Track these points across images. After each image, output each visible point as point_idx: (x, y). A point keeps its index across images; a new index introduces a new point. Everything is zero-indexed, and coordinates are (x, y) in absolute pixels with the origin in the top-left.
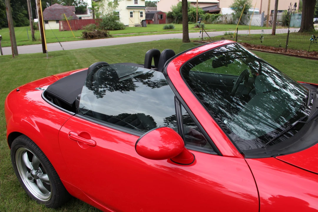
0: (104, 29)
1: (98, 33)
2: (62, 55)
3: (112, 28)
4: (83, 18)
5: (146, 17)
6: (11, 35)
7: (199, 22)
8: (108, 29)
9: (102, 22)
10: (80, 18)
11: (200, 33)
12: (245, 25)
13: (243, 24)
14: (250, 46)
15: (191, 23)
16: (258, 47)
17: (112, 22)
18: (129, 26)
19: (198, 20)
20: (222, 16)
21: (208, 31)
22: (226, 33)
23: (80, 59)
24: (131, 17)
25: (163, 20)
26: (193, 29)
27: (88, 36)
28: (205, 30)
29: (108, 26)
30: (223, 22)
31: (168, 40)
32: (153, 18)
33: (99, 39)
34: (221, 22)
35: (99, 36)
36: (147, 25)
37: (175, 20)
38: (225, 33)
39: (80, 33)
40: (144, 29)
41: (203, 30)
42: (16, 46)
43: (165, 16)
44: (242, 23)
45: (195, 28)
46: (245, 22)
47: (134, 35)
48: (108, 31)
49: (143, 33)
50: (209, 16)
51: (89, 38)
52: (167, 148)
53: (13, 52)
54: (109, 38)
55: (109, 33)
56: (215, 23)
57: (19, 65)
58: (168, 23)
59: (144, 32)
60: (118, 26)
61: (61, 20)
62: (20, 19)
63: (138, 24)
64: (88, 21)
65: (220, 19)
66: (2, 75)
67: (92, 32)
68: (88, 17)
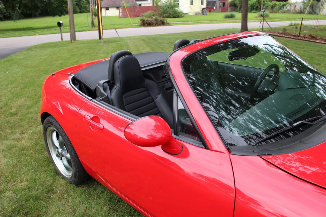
0: (162, 16)
1: (155, 21)
2: (116, 41)
3: (171, 16)
4: (142, 5)
5: (207, 5)
6: (70, 21)
7: (264, 10)
8: (167, 16)
9: (161, 10)
10: (140, 5)
11: (261, 23)
12: (317, 14)
13: (315, 13)
14: (315, 38)
15: (255, 11)
16: (324, 40)
17: (171, 9)
18: (189, 14)
19: (263, 9)
20: (291, 4)
21: (269, 21)
22: (292, 23)
23: (133, 46)
24: (191, 4)
25: (225, 8)
26: (256, 18)
27: (145, 24)
28: (266, 20)
29: (167, 13)
30: (292, 11)
31: (227, 29)
32: (214, 6)
33: (156, 26)
34: (288, 12)
35: (157, 23)
36: (208, 13)
37: (238, 8)
38: (290, 24)
39: (138, 20)
40: (204, 17)
41: (264, 20)
42: (75, 32)
43: (228, 4)
44: (313, 13)
45: (258, 17)
46: (317, 11)
47: (192, 23)
48: (166, 19)
49: (201, 22)
50: (275, 4)
51: (146, 25)
52: (154, 136)
53: (71, 38)
54: (166, 25)
55: (166, 21)
56: (282, 12)
57: (74, 50)
58: (230, 12)
59: (203, 21)
60: (177, 13)
61: (121, 7)
62: (83, 6)
63: (198, 12)
64: (148, 8)
65: (289, 8)
66: (58, 59)
67: (149, 19)
68: (149, 4)
